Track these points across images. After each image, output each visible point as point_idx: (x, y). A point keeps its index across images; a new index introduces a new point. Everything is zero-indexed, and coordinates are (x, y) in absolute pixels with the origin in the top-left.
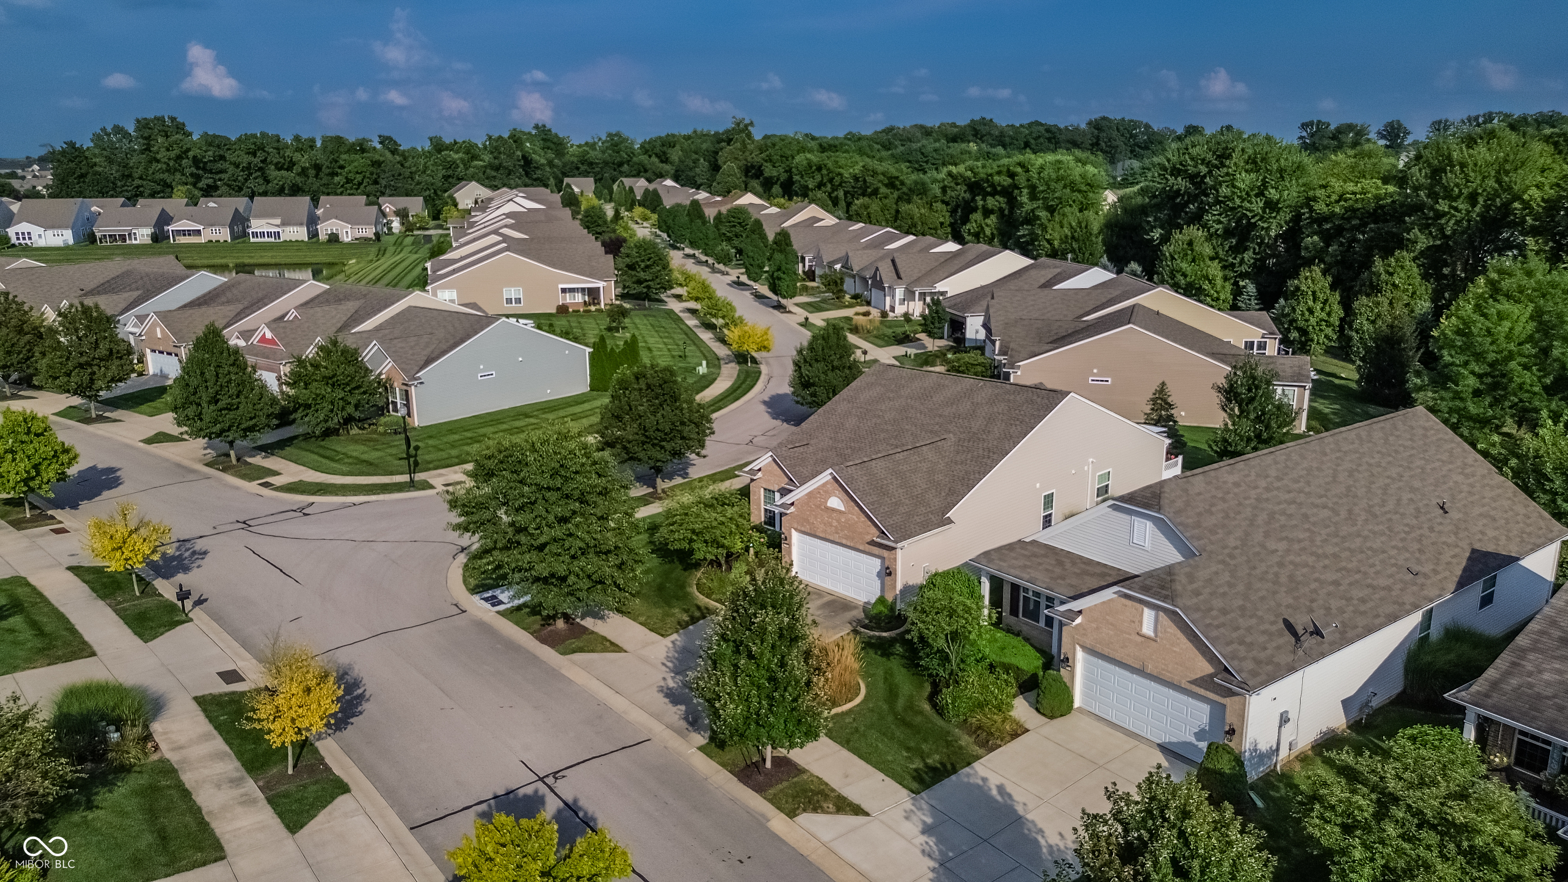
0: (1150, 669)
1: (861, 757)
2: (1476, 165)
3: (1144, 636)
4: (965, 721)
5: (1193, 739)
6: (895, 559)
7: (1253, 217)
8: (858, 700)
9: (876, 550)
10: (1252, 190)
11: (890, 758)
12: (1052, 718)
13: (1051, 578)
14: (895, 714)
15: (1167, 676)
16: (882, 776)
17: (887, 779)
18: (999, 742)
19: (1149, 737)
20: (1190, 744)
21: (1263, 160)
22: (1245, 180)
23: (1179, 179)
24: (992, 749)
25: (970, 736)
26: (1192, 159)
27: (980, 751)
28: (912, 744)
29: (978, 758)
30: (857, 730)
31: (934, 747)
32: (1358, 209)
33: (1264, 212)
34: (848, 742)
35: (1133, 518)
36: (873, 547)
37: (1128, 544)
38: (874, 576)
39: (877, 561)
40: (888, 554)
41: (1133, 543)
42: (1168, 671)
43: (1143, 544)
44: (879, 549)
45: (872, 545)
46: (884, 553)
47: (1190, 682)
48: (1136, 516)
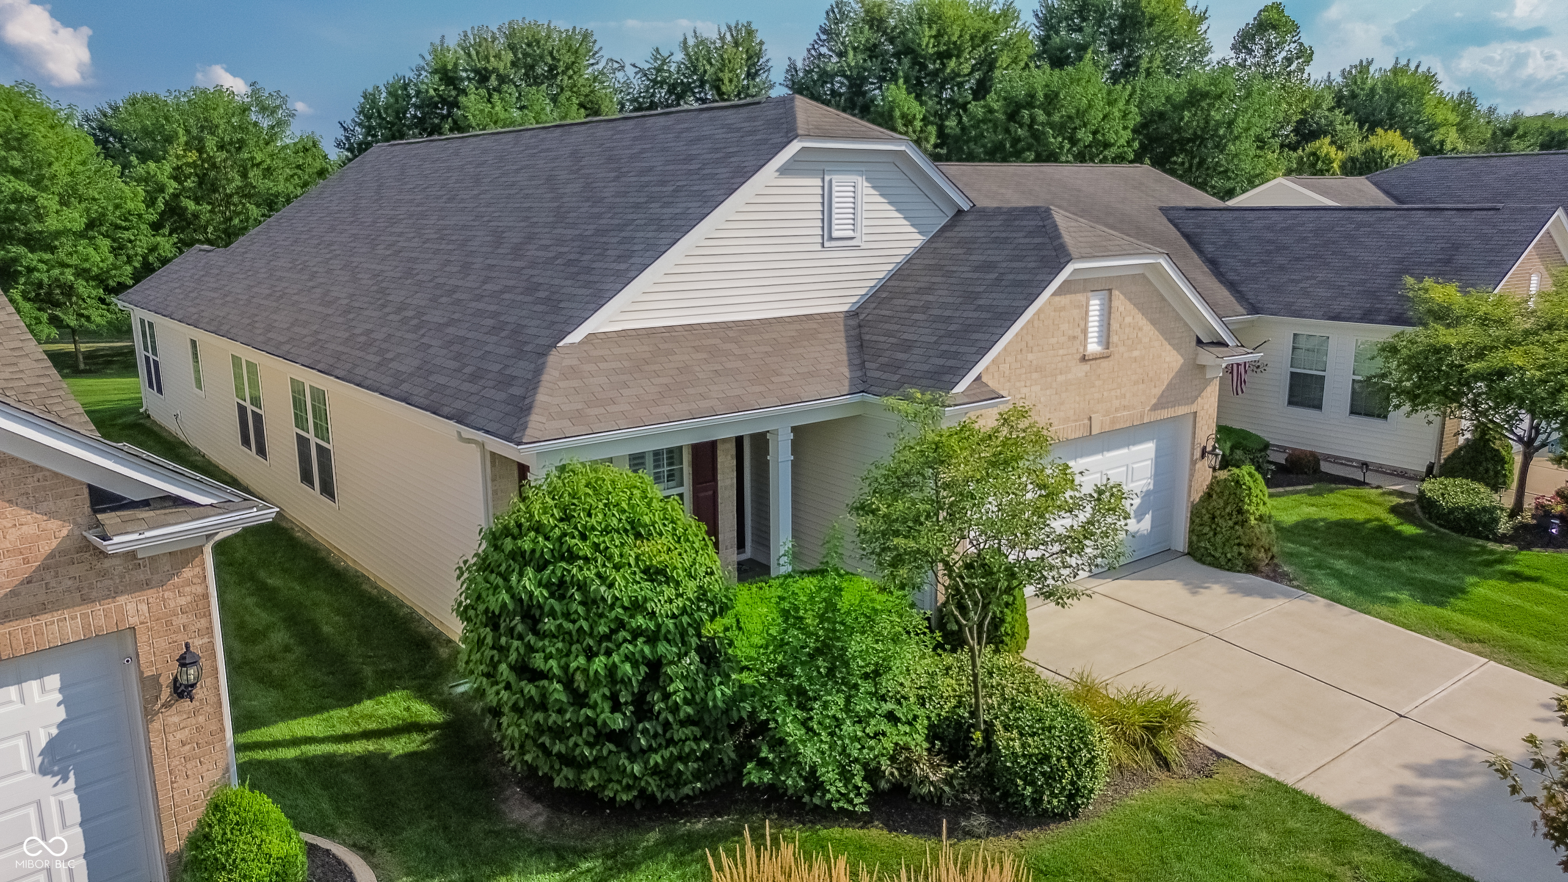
0: (1100, 422)
3: (1093, 358)
6: (203, 604)
15: (1124, 419)
35: (827, 178)
36: (31, 623)
37: (819, 248)
38: (25, 765)
39: (40, 676)
40: (151, 594)
41: (831, 238)
42: (1125, 408)
43: (850, 234)
44: (78, 612)
45: (24, 617)
46: (120, 609)
47: (1155, 408)
48: (832, 172)
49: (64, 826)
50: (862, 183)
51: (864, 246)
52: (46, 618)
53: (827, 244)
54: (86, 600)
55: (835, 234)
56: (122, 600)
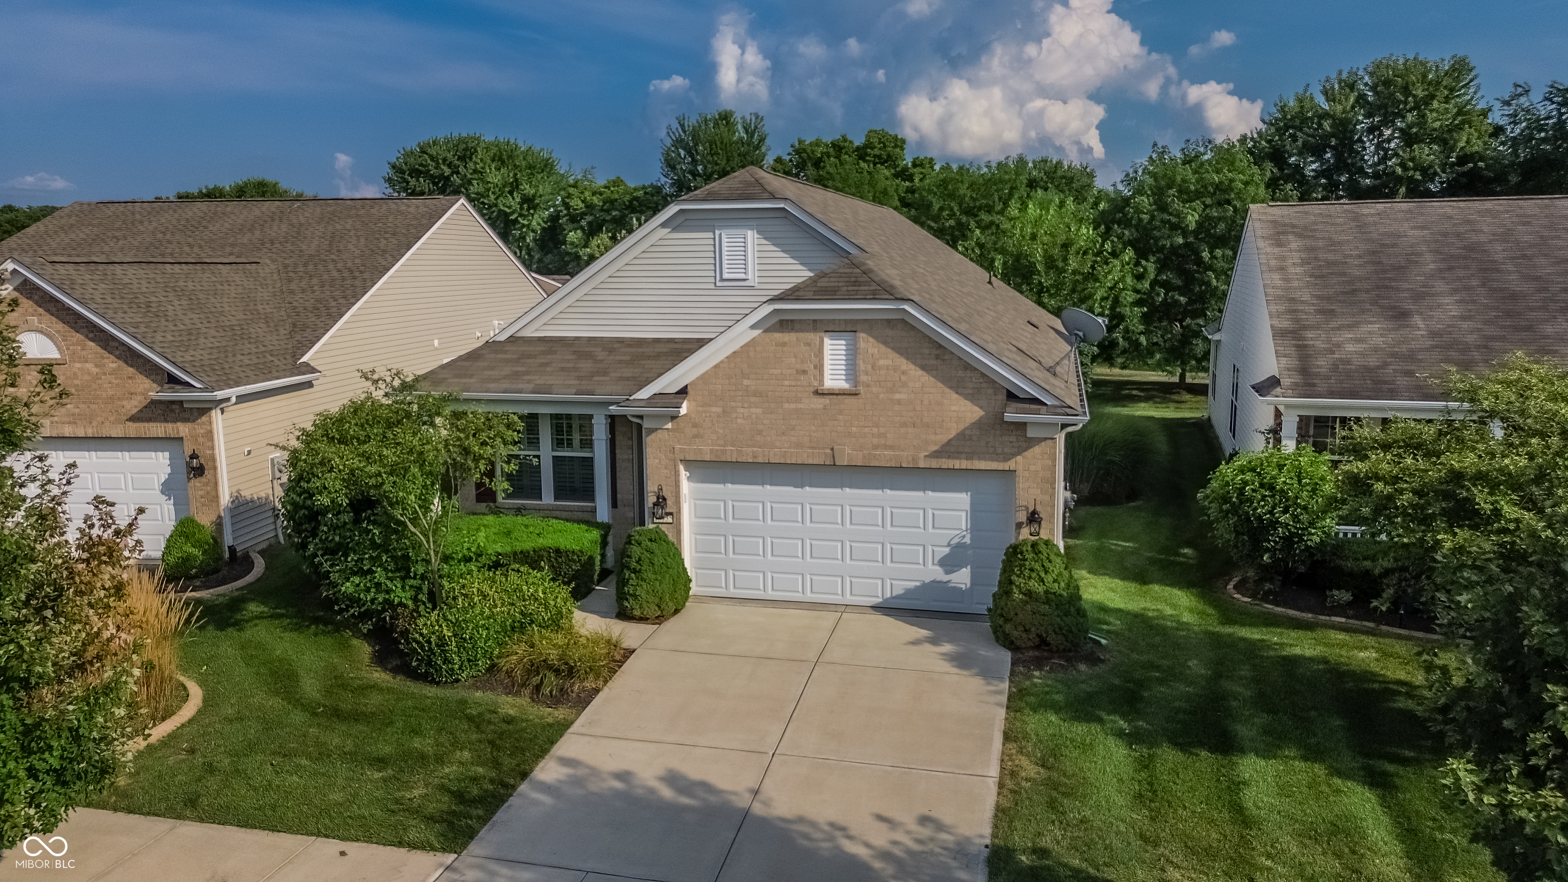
0: (848, 455)
1: (245, 823)
2: (722, 143)
3: (832, 393)
4: (492, 668)
5: (938, 574)
6: (210, 435)
7: (513, 213)
8: (188, 711)
9: (157, 429)
10: (504, 186)
11: (336, 796)
12: (660, 619)
13: (579, 378)
14: (310, 709)
15: (885, 458)
16: (333, 846)
17: (352, 848)
18: (589, 684)
19: (849, 599)
20: (935, 584)
21: (510, 157)
22: (495, 177)
23: (421, 180)
24: (584, 701)
25: (518, 694)
26: (432, 158)
27: (561, 713)
28: (386, 749)
29: (563, 727)
30: (210, 769)
31: (444, 738)
32: (616, 200)
33: (522, 208)
34: (192, 802)
35: (717, 232)
36: (146, 425)
37: (712, 286)
38: (157, 487)
39: (162, 451)
40: (189, 425)
41: (722, 280)
42: (886, 447)
43: (743, 276)
44: (163, 425)
45: (143, 421)
46: (177, 428)
47: (936, 455)
48: (721, 227)
49: (170, 520)
50: (751, 235)
51: (757, 286)
52: (151, 424)
53: (718, 284)
54: (166, 421)
55: (726, 276)
56: (179, 424)
